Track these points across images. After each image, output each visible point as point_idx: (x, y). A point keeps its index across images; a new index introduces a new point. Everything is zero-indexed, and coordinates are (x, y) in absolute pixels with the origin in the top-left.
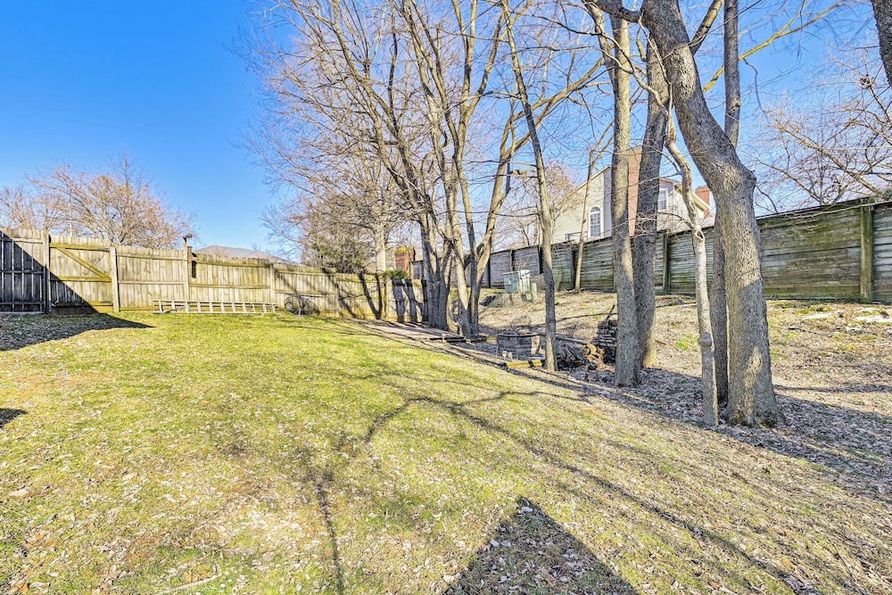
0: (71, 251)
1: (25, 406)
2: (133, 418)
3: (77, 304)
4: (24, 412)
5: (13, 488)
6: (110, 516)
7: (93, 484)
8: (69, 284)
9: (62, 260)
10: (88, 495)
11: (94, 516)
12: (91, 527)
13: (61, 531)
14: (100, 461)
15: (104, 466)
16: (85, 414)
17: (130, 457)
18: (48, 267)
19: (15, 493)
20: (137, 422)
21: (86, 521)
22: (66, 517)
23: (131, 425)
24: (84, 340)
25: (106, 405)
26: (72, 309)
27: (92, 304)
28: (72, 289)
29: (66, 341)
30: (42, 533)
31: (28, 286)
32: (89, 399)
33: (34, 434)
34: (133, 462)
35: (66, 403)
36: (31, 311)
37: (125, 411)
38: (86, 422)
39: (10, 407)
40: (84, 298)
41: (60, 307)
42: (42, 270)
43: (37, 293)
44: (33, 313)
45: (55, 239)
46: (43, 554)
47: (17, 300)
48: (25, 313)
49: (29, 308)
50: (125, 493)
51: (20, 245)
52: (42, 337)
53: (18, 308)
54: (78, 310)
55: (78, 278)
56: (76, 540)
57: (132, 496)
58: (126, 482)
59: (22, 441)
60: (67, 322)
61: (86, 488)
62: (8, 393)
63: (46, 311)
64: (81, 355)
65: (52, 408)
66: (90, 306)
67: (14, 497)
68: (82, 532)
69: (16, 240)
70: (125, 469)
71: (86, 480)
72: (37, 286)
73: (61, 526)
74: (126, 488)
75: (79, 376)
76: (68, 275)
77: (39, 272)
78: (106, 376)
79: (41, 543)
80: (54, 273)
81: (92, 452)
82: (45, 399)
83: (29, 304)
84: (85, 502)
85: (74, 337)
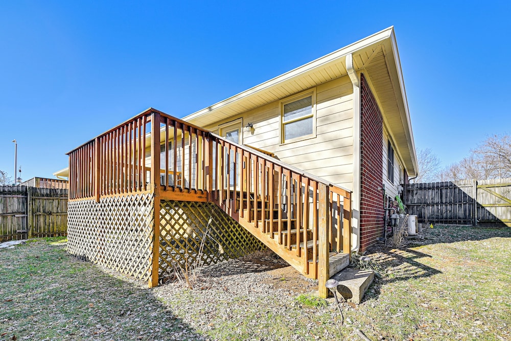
0: (489, 188)
1: (442, 270)
2: (497, 293)
3: (493, 221)
4: (440, 272)
5: (423, 302)
6: (458, 336)
7: (456, 316)
8: (487, 208)
9: (484, 195)
10: (452, 320)
11: (450, 331)
12: (446, 335)
13: (433, 328)
14: (465, 308)
15: (467, 311)
16: (470, 282)
17: (484, 314)
18: (475, 199)
19: (423, 304)
20: (499, 297)
21: (445, 331)
22: (437, 324)
23: (494, 296)
24: (489, 243)
25: (484, 281)
26: (489, 224)
27: (503, 221)
28: (490, 211)
29: (477, 242)
30: (426, 325)
31: (465, 211)
32: (475, 275)
33: (441, 284)
34: (484, 317)
35: (462, 274)
36: (466, 224)
37: (495, 288)
38: (468, 286)
39: (436, 269)
40: (497, 217)
41: (482, 222)
42: (472, 201)
43: (470, 214)
44: (467, 225)
45: (480, 182)
46: (423, 333)
47: (459, 218)
48: (462, 225)
49: (465, 223)
50: (471, 330)
51: (461, 188)
52: (464, 238)
53: (460, 223)
54: (493, 224)
55: (494, 204)
56: (438, 336)
57: (474, 333)
58: (475, 325)
59: (435, 285)
60: (483, 231)
61: (452, 317)
62: (437, 262)
63: (474, 224)
64: (483, 250)
65: (454, 274)
66: (502, 222)
67: (422, 306)
68: (441, 334)
69: (459, 186)
70: (478, 318)
71: (454, 313)
72: (469, 211)
73: (434, 327)
74: (473, 327)
75: (475, 262)
76: (487, 203)
77: (471, 203)
78: (492, 265)
79: (424, 329)
80: (479, 202)
81: (463, 302)
82: (452, 269)
83: (466, 220)
84: (449, 322)
85: (483, 240)
